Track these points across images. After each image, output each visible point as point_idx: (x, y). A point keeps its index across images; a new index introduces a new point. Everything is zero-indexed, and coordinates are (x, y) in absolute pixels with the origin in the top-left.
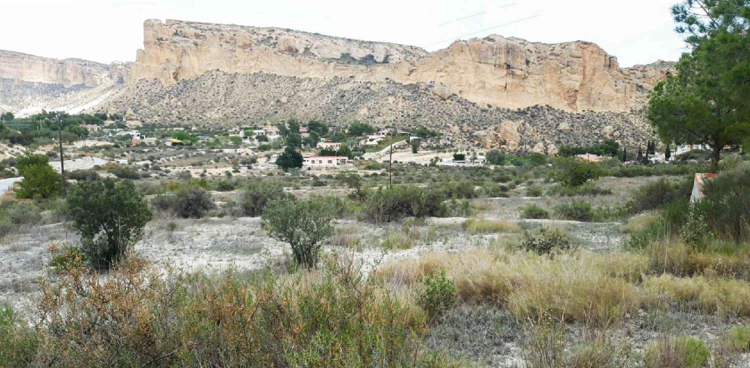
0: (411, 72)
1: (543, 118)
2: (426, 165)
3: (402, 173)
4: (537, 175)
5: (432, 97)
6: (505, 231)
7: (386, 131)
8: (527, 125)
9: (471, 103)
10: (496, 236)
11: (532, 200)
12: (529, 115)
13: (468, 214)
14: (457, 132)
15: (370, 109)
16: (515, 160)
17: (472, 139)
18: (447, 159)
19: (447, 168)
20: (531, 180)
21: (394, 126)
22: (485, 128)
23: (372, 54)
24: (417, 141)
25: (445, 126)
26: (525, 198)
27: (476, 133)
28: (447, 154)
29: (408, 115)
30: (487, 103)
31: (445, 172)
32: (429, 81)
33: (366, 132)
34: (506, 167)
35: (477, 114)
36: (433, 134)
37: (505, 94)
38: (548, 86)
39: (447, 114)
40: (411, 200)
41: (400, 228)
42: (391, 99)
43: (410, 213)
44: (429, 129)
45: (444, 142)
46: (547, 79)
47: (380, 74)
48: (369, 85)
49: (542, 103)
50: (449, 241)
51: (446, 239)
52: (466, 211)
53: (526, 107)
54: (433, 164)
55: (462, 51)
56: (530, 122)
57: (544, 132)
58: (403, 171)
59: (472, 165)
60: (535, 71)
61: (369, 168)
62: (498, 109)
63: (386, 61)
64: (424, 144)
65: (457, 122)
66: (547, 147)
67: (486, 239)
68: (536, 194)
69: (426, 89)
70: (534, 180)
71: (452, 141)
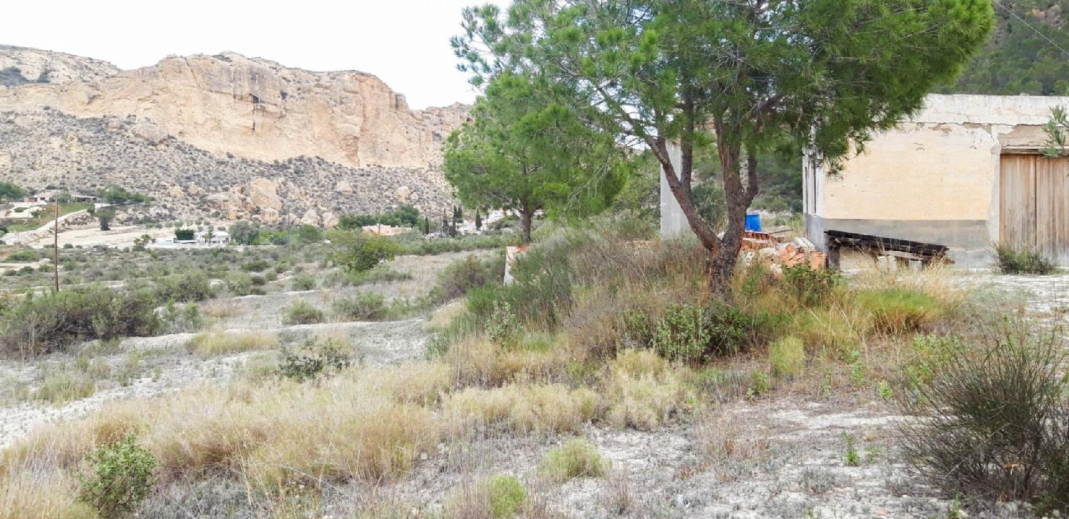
0: (92, 99)
1: (313, 174)
2: (127, 250)
3: (82, 264)
4: (309, 258)
5: (132, 140)
6: (259, 348)
7: (48, 195)
8: (290, 184)
9: (200, 151)
10: (244, 357)
11: (301, 295)
12: (292, 171)
13: (197, 326)
14: (179, 195)
15: (15, 157)
16: (276, 236)
17: (206, 207)
18: (164, 239)
19: (164, 252)
20: (299, 265)
21: (63, 187)
22: (226, 190)
23: (18, 66)
24: (108, 210)
25: (158, 186)
26: (291, 293)
27: (211, 197)
28: (165, 230)
29: (90, 168)
30: (225, 152)
31: (161, 260)
32: (126, 115)
33: (9, 196)
34: (262, 247)
35: (211, 168)
36: (137, 200)
37: (253, 139)
38: (317, 129)
39: (161, 167)
40: (94, 311)
41: (70, 361)
42: (56, 142)
43: (92, 335)
44: (128, 190)
45: (160, 212)
46: (313, 120)
47: (33, 100)
48: (11, 117)
49: (310, 153)
50: (163, 375)
51: (158, 372)
52: (193, 321)
53: (286, 159)
54: (139, 247)
55: (180, 72)
56: (294, 181)
57: (316, 194)
58: (84, 261)
59: (206, 246)
60: (296, 109)
61: (16, 259)
62: (244, 161)
63: (44, 79)
64: (122, 215)
65: (178, 180)
66: (321, 217)
67: (227, 364)
68: (307, 286)
69: (121, 127)
70: (305, 265)
71: (171, 210)
